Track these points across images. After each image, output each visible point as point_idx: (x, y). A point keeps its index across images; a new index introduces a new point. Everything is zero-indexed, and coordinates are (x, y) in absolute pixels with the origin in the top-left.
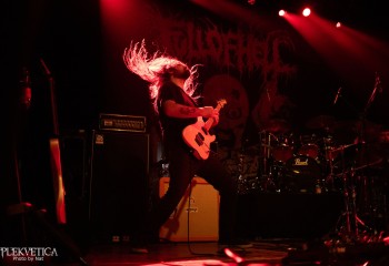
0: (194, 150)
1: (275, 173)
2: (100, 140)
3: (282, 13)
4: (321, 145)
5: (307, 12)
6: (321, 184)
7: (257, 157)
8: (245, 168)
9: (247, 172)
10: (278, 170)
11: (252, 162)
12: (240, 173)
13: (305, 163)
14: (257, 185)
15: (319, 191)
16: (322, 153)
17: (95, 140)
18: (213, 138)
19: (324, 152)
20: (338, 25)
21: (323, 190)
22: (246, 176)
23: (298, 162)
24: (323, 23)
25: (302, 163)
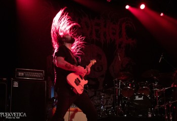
0: (73, 88)
1: (123, 105)
2: (16, 85)
3: (127, 7)
4: (152, 87)
5: (143, 7)
6: (151, 111)
7: (112, 95)
8: (105, 102)
9: (106, 104)
10: (125, 102)
11: (109, 98)
12: (102, 105)
13: (142, 99)
14: (112, 112)
15: (150, 116)
16: (152, 93)
17: (13, 85)
18: (86, 82)
19: (153, 92)
20: (162, 14)
21: (152, 115)
22: (106, 106)
23: (137, 98)
24: (152, 14)
25: (140, 99)
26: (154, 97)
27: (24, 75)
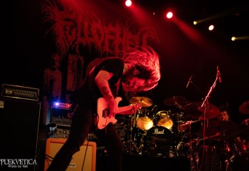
1: (138, 139)
2: (1, 105)
6: (174, 150)
10: (141, 136)
13: (162, 132)
15: (171, 155)
21: (175, 155)
23: (157, 132)
25: (160, 133)
26: (177, 131)
27: (13, 93)
